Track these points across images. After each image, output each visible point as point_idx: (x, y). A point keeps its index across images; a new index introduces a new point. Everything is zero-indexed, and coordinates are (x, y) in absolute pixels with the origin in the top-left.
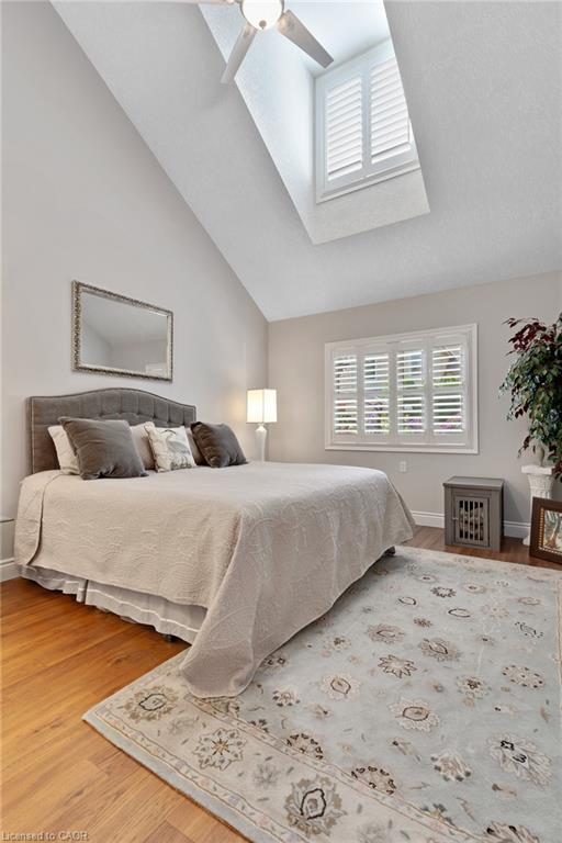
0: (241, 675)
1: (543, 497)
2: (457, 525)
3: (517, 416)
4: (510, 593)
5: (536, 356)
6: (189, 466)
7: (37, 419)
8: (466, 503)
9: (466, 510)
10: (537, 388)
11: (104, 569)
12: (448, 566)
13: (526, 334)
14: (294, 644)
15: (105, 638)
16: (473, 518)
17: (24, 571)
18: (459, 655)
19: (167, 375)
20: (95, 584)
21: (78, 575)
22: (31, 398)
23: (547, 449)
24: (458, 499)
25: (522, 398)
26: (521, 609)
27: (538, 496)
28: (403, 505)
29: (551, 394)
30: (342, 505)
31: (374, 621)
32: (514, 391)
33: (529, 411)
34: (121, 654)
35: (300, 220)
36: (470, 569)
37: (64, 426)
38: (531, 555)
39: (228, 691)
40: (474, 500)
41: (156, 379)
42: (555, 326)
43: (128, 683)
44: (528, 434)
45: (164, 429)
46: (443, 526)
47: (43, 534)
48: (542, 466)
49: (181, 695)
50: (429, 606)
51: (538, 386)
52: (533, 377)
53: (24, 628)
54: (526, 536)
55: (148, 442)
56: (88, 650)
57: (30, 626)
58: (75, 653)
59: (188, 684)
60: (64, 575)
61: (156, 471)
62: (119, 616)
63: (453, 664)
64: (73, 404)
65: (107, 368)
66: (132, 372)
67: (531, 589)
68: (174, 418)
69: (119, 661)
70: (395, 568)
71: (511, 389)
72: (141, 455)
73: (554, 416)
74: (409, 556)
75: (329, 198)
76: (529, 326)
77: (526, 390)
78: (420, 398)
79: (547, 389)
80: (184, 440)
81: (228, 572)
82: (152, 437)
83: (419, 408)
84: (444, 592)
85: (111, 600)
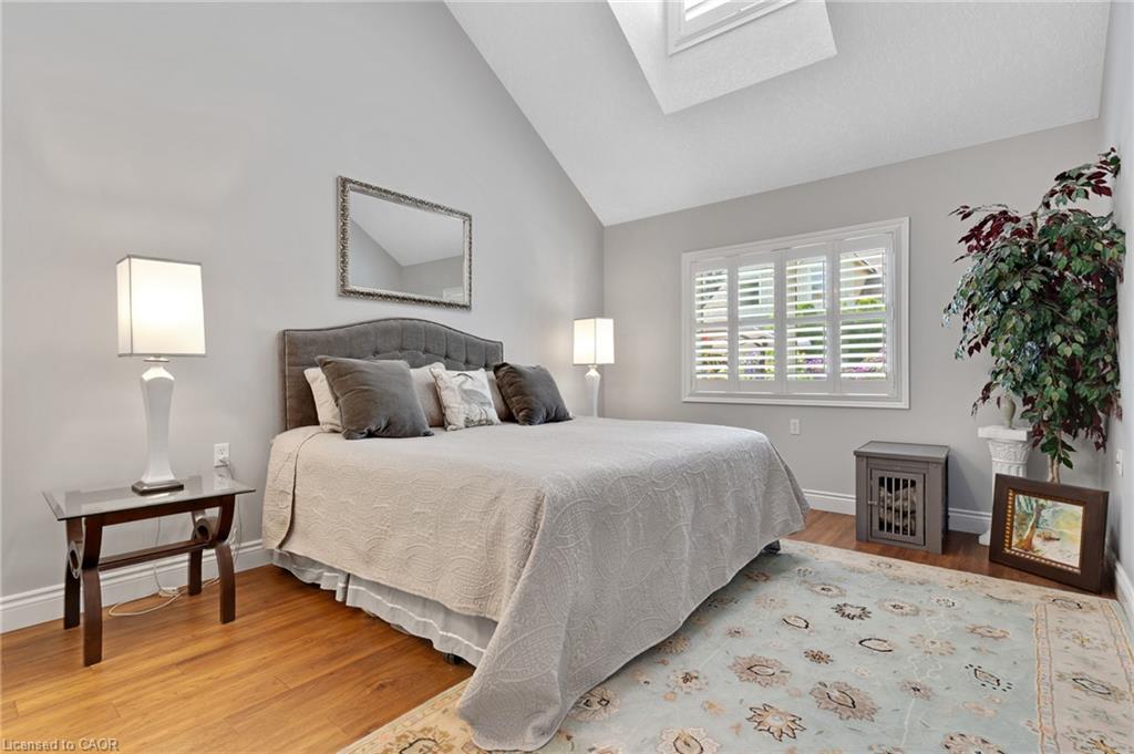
0: (542, 720)
1: (1013, 473)
2: (875, 510)
3: (971, 352)
4: (958, 618)
5: (1002, 260)
6: (489, 423)
7: (292, 359)
8: (890, 480)
9: (890, 490)
10: (1005, 309)
11: (368, 560)
12: (860, 572)
13: (987, 229)
14: (623, 678)
15: (371, 650)
16: (900, 502)
17: (276, 557)
18: (873, 711)
19: (464, 300)
20: (358, 580)
21: (337, 567)
22: (284, 332)
23: (1019, 401)
24: (877, 474)
25: (979, 326)
26: (975, 643)
27: (1005, 472)
28: (792, 480)
29: (1028, 318)
30: (699, 480)
31: (744, 649)
32: (966, 314)
33: (991, 345)
34: (385, 677)
35: (645, 80)
36: (896, 578)
37: (322, 368)
38: (992, 560)
39: (524, 743)
40: (902, 476)
41: (450, 305)
42: (1035, 215)
43: (390, 720)
44: (988, 379)
45: (458, 373)
46: (854, 514)
47: (297, 511)
48: (1010, 427)
49: (458, 743)
50: (829, 632)
51: (1006, 306)
52: (997, 294)
53: (267, 633)
54: (985, 532)
55: (434, 390)
56: (345, 667)
57: (276, 631)
58: (327, 671)
59: (469, 727)
60: (321, 565)
61: (446, 429)
62: (389, 624)
63: (864, 725)
64: (338, 339)
65: (384, 292)
66: (417, 297)
67: (991, 612)
68: (473, 358)
69: (382, 686)
70: (779, 571)
71: (962, 312)
72: (424, 407)
73: (1033, 352)
74: (802, 555)
75: (685, 46)
76: (993, 217)
77: (987, 313)
78: (820, 329)
79: (1021, 312)
80: (484, 387)
81: (525, 573)
82: (440, 383)
83: (820, 343)
84: (853, 612)
85: (378, 601)
